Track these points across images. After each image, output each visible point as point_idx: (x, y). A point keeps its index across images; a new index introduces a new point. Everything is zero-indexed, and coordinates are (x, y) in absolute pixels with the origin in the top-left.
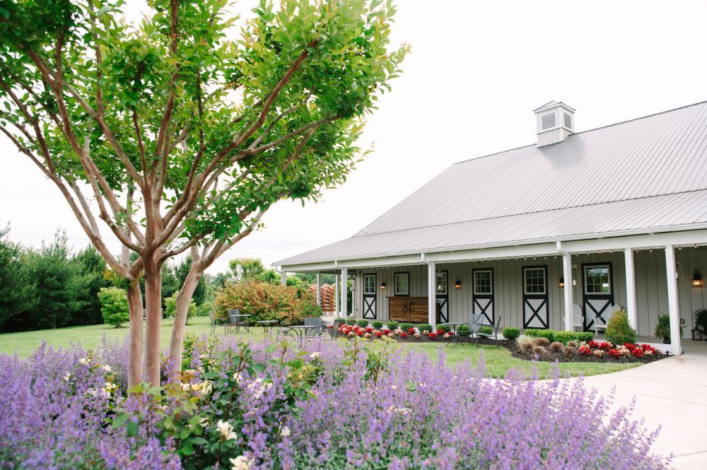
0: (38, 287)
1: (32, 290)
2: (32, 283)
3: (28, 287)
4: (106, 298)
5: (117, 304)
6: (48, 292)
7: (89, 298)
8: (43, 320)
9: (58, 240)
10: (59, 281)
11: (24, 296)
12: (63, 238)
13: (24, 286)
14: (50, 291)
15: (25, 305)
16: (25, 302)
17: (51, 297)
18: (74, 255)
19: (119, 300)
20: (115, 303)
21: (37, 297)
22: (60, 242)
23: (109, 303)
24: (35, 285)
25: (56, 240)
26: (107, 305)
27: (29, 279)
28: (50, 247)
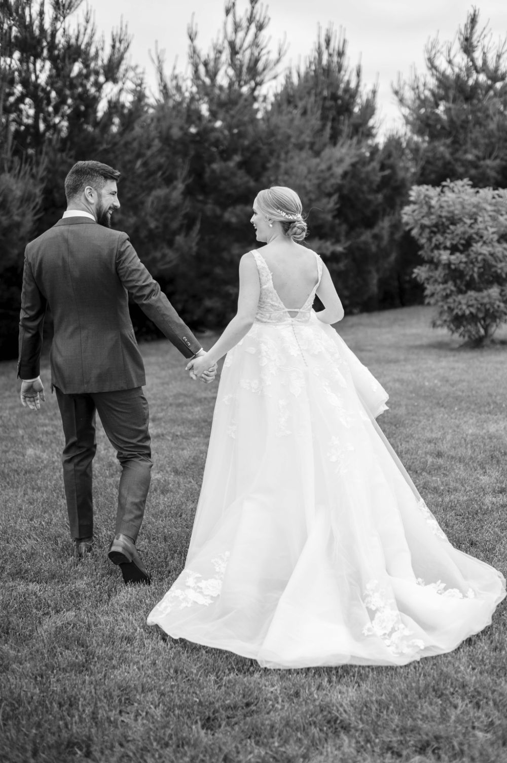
0: (188, 192)
1: (173, 203)
2: (169, 180)
3: (161, 192)
4: (440, 227)
5: (485, 250)
6: (218, 211)
7: (332, 228)
8: (208, 303)
9: (237, 27)
10: (249, 172)
11: (153, 225)
12: (251, 20)
13: (150, 189)
14: (224, 207)
15: (158, 255)
16: (156, 248)
17: (228, 225)
18: (288, 78)
19: (490, 233)
20: (477, 247)
21: (189, 227)
22: (241, 34)
23: (454, 249)
24: (181, 186)
25: (230, 28)
26: (445, 256)
27: (160, 167)
28: (212, 56)
